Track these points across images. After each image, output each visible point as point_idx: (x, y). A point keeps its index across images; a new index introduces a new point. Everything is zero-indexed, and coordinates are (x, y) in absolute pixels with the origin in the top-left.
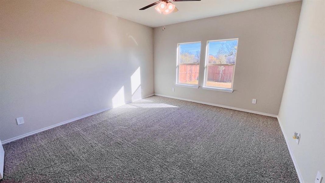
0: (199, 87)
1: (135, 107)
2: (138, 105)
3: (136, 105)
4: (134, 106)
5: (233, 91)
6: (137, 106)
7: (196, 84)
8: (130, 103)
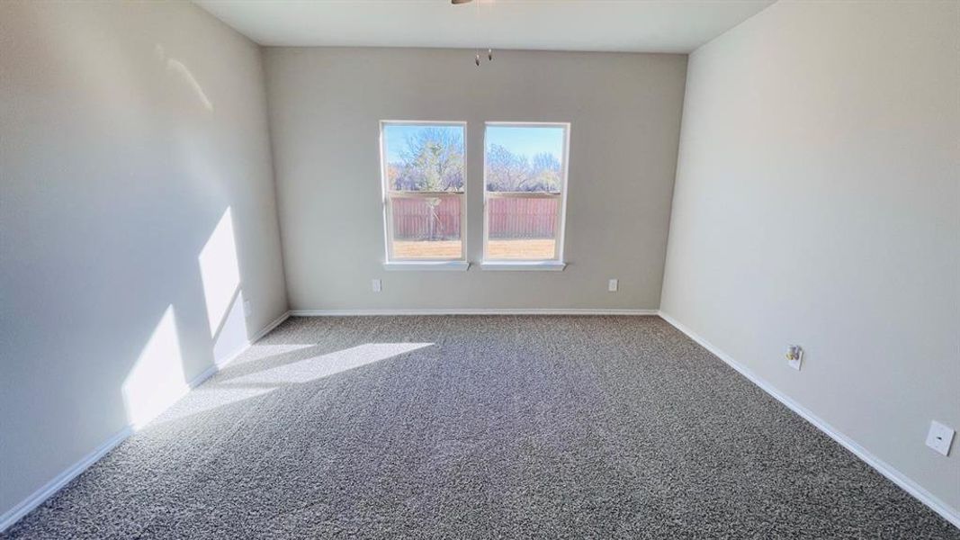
0: (470, 265)
1: (262, 391)
2: (261, 377)
3: (251, 378)
4: (250, 385)
5: (565, 267)
6: (266, 385)
7: (456, 257)
8: (210, 377)
